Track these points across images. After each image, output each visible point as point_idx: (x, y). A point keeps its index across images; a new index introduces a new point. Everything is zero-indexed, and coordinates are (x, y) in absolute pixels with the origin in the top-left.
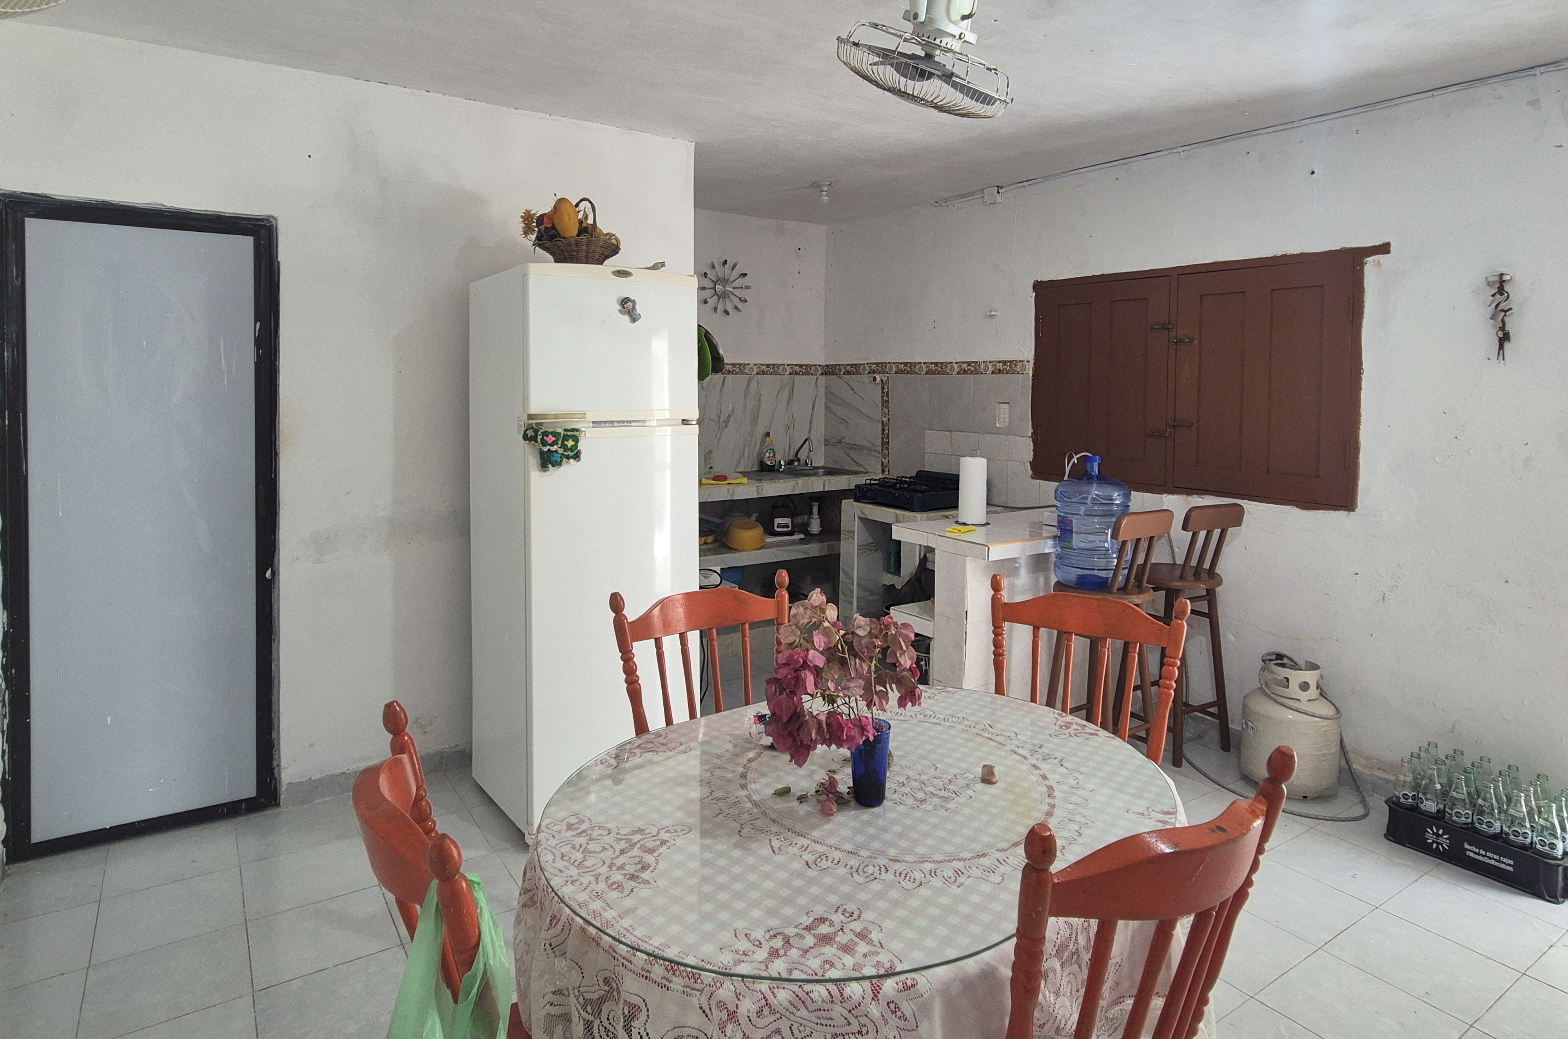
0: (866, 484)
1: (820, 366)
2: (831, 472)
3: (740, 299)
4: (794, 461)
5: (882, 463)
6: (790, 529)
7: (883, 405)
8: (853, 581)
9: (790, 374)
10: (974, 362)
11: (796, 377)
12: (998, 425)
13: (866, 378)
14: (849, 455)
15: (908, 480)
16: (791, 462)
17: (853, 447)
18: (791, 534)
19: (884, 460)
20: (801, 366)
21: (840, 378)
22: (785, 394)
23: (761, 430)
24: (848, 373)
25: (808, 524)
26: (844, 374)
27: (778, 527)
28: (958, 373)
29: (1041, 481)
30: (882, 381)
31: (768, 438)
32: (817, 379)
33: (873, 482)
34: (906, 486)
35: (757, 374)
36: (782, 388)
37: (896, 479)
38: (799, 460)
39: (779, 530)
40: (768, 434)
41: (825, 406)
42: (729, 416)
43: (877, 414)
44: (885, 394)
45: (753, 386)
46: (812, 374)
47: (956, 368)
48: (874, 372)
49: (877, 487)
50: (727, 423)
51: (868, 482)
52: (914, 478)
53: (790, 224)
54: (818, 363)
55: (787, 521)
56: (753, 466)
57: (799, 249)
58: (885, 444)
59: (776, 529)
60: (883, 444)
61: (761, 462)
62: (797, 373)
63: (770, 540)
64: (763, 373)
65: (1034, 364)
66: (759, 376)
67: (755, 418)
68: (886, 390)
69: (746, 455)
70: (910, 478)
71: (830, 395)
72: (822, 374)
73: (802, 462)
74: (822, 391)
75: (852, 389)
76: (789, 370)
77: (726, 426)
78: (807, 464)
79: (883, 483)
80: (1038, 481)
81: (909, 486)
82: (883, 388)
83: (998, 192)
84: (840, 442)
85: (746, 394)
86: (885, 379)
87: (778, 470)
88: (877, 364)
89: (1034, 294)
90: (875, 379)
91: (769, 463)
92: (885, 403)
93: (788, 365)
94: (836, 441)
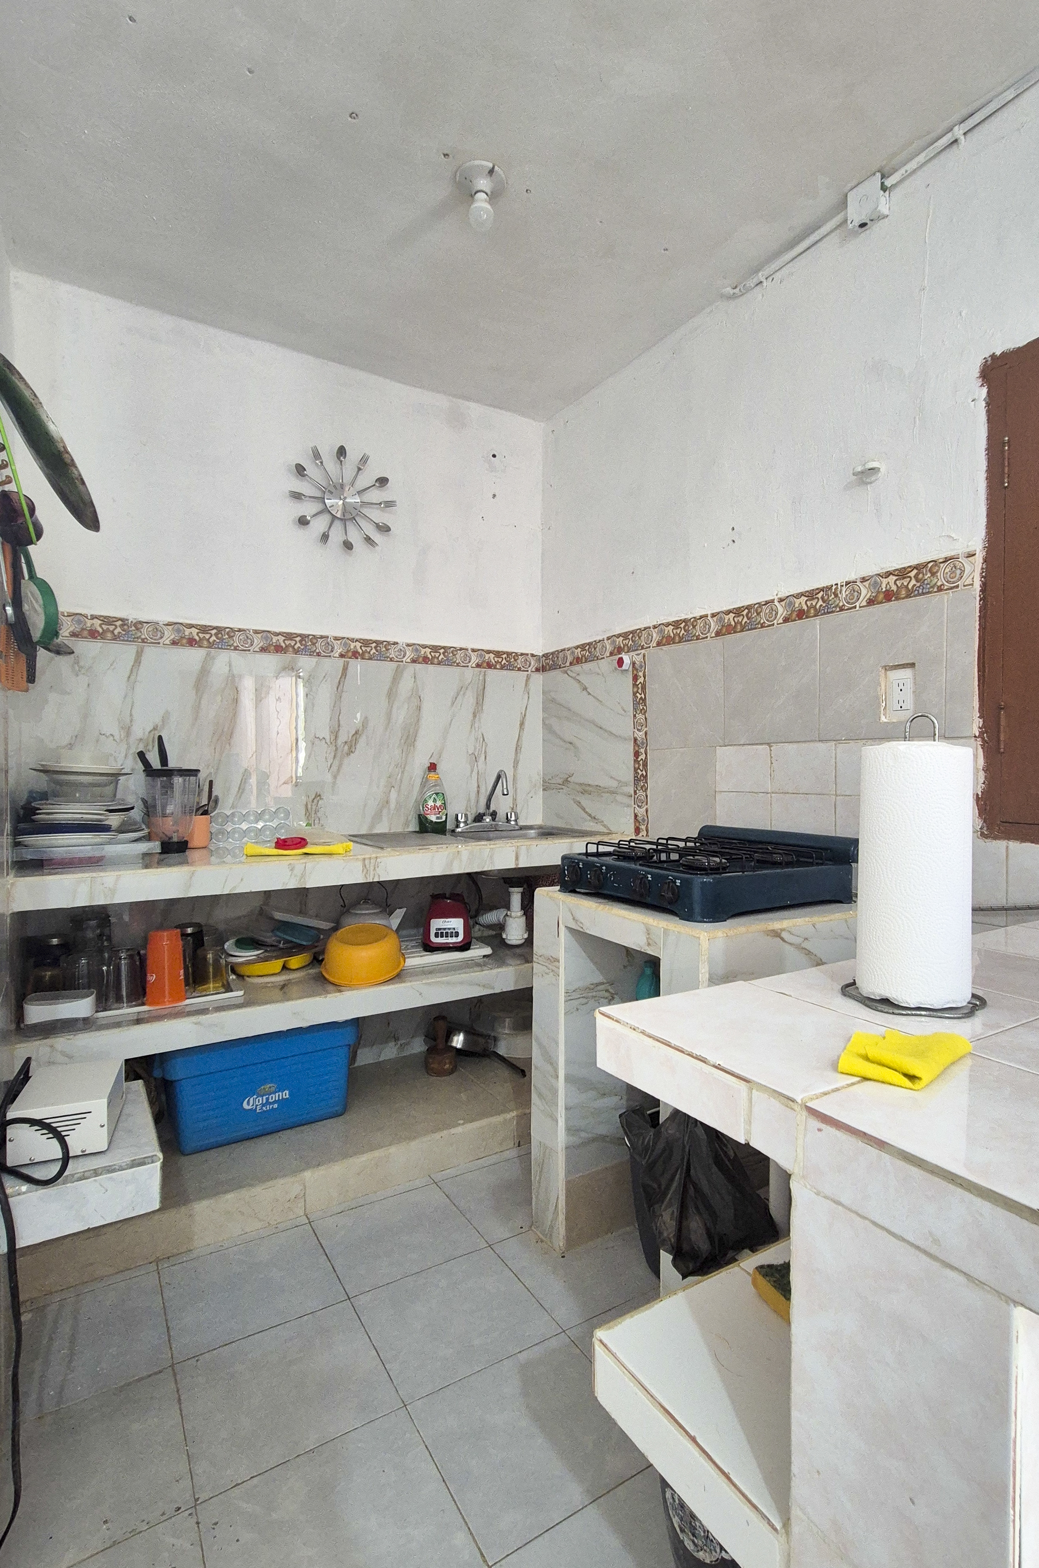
0: (587, 854)
1: (533, 655)
2: (547, 833)
3: (377, 526)
4: (484, 815)
5: (636, 816)
6: (460, 938)
7: (635, 709)
8: (556, 1070)
9: (478, 666)
10: (822, 590)
11: (490, 672)
12: (883, 719)
13: (606, 665)
14: (579, 804)
15: (682, 844)
16: (479, 818)
17: (586, 789)
18: (464, 947)
19: (637, 809)
20: (498, 654)
21: (566, 672)
22: (470, 699)
23: (421, 761)
24: (578, 661)
25: (501, 927)
26: (571, 664)
27: (436, 935)
28: (786, 620)
29: (1014, 845)
30: (634, 664)
31: (432, 774)
32: (528, 678)
33: (602, 849)
34: (674, 856)
35: (414, 661)
36: (461, 690)
37: (657, 844)
38: (494, 815)
39: (440, 940)
40: (433, 767)
41: (544, 723)
42: (356, 733)
43: (625, 726)
44: (639, 688)
45: (406, 684)
46: (519, 669)
47: (780, 610)
48: (620, 650)
49: (609, 860)
50: (351, 746)
51: (592, 849)
52: (694, 840)
53: (475, 410)
54: (529, 652)
55: (456, 924)
56: (407, 824)
57: (494, 456)
58: (640, 780)
59: (433, 939)
60: (637, 780)
61: (419, 815)
62: (490, 666)
63: (419, 960)
64: (426, 660)
65: (985, 560)
66: (418, 666)
67: (410, 739)
68: (641, 680)
69: (393, 805)
70: (686, 840)
71: (551, 704)
72: (537, 670)
73: (501, 815)
74: (537, 699)
75: (585, 689)
76: (475, 659)
77: (350, 752)
78: (508, 821)
79: (625, 853)
80: (1001, 844)
81: (681, 857)
82: (635, 678)
83: (884, 188)
84: (566, 781)
85: (391, 694)
86: (638, 659)
87: (453, 831)
88: (625, 635)
89: (984, 391)
90: (620, 662)
91: (433, 818)
92: (640, 703)
93: (473, 650)
94: (560, 781)
